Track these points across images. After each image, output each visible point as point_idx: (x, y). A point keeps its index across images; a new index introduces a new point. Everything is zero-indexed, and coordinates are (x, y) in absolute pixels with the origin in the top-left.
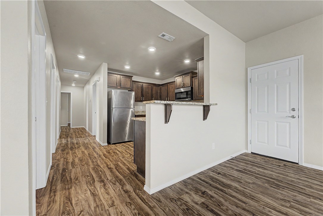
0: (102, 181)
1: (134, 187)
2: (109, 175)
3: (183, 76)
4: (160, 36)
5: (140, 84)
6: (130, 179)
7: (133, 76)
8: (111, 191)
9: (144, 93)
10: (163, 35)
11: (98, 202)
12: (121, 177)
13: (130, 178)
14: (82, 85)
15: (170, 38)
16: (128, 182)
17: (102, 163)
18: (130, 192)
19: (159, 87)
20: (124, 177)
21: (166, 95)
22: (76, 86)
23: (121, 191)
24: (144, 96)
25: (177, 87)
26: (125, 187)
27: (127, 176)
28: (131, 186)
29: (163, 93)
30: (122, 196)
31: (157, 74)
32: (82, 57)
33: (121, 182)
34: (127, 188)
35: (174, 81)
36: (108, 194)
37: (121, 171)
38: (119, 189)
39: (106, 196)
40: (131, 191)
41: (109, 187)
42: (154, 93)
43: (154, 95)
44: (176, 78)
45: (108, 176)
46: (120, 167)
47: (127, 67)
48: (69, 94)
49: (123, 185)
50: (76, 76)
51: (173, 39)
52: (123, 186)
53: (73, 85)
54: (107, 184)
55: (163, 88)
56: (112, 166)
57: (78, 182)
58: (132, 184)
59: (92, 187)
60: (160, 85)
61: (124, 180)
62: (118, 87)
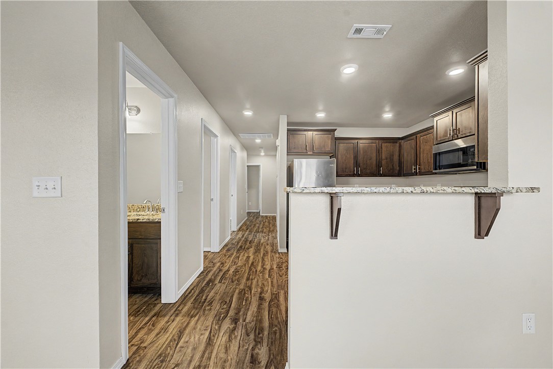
0: (235, 321)
1: (272, 357)
2: (253, 311)
3: (455, 111)
4: (351, 34)
5: (353, 141)
6: (278, 334)
7: (336, 129)
8: (234, 347)
9: (360, 158)
10: (359, 31)
11: (205, 359)
12: (266, 324)
13: (278, 332)
14: (273, 153)
15: (379, 31)
16: (270, 340)
17: (258, 285)
18: (259, 363)
19: (398, 145)
20: (271, 325)
21: (413, 159)
22: (266, 155)
23: (248, 355)
24: (361, 165)
25: (439, 139)
26: (259, 349)
27: (276, 326)
28: (270, 350)
29: (405, 155)
30: (243, 365)
31: (388, 116)
32: (248, 113)
33: (259, 334)
34: (260, 352)
35: (431, 125)
36: (227, 349)
37: (274, 310)
38: (247, 349)
39: (222, 355)
40: (262, 364)
41: (236, 337)
42: (384, 157)
43: (384, 162)
44: (436, 119)
45: (250, 313)
46: (278, 301)
47: (321, 116)
48: (258, 167)
49: (258, 342)
50: (258, 141)
51: (387, 30)
52: (256, 345)
53: (262, 154)
54: (238, 328)
55: (406, 145)
56: (267, 296)
57: (208, 310)
58: (273, 348)
59: (217, 327)
60: (399, 139)
61: (266, 333)
62: (309, 153)
